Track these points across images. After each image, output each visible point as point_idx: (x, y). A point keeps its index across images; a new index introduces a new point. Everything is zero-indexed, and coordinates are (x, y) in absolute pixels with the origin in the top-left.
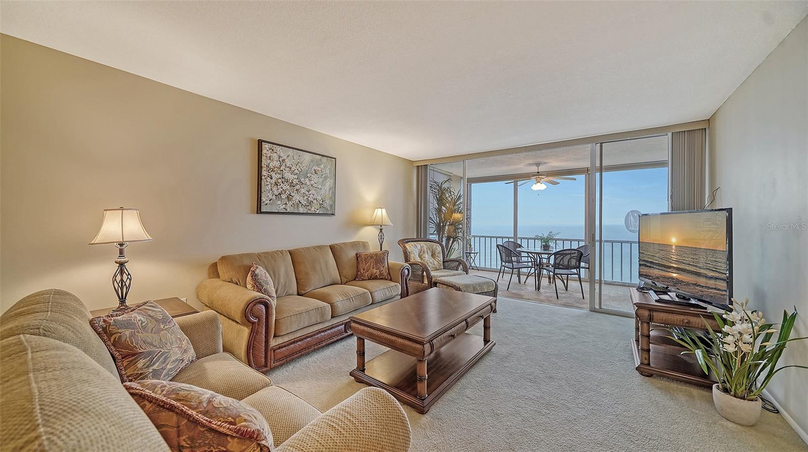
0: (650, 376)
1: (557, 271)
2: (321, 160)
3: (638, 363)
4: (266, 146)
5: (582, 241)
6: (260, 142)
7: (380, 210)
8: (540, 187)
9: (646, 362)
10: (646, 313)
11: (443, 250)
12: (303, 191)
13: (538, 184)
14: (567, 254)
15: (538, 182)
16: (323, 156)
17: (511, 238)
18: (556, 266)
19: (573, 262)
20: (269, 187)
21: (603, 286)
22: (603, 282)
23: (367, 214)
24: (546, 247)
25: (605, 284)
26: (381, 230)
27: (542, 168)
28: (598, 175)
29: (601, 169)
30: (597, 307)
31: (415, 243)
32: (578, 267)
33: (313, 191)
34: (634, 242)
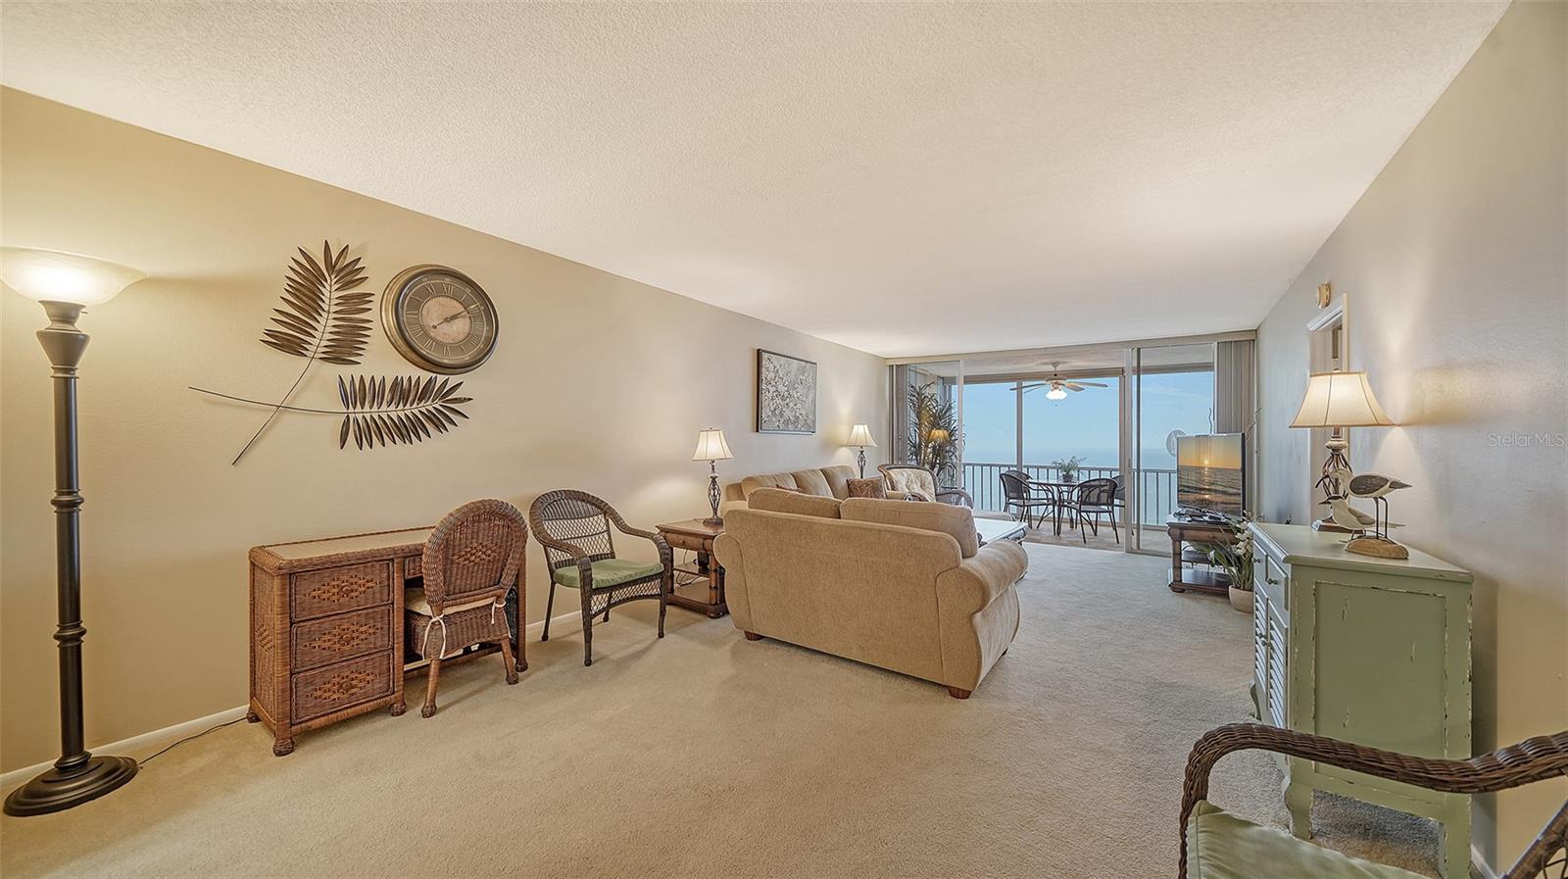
0: (1183, 591)
1: (1083, 508)
2: (805, 367)
3: (1171, 580)
4: (765, 356)
5: (1116, 470)
6: (759, 352)
7: (862, 426)
8: (1058, 395)
9: (1178, 579)
10: (1178, 532)
11: (934, 480)
12: (791, 405)
13: (1057, 391)
14: (1095, 487)
15: (1055, 388)
16: (807, 362)
17: (1012, 466)
18: (1083, 502)
19: (1104, 497)
20: (767, 403)
21: (1141, 532)
22: (1141, 527)
23: (842, 432)
24: (1068, 478)
25: (1144, 529)
26: (862, 452)
27: (1060, 368)
28: (1135, 377)
29: (1138, 371)
30: (1135, 547)
31: (901, 470)
32: (1112, 504)
33: (799, 406)
34: (1173, 472)
